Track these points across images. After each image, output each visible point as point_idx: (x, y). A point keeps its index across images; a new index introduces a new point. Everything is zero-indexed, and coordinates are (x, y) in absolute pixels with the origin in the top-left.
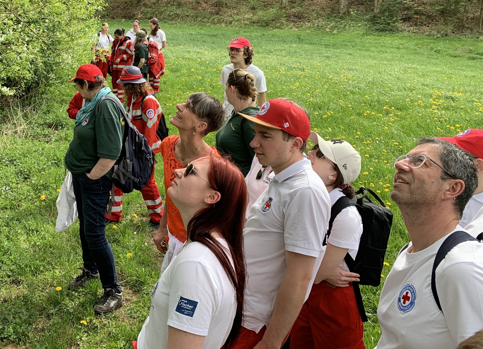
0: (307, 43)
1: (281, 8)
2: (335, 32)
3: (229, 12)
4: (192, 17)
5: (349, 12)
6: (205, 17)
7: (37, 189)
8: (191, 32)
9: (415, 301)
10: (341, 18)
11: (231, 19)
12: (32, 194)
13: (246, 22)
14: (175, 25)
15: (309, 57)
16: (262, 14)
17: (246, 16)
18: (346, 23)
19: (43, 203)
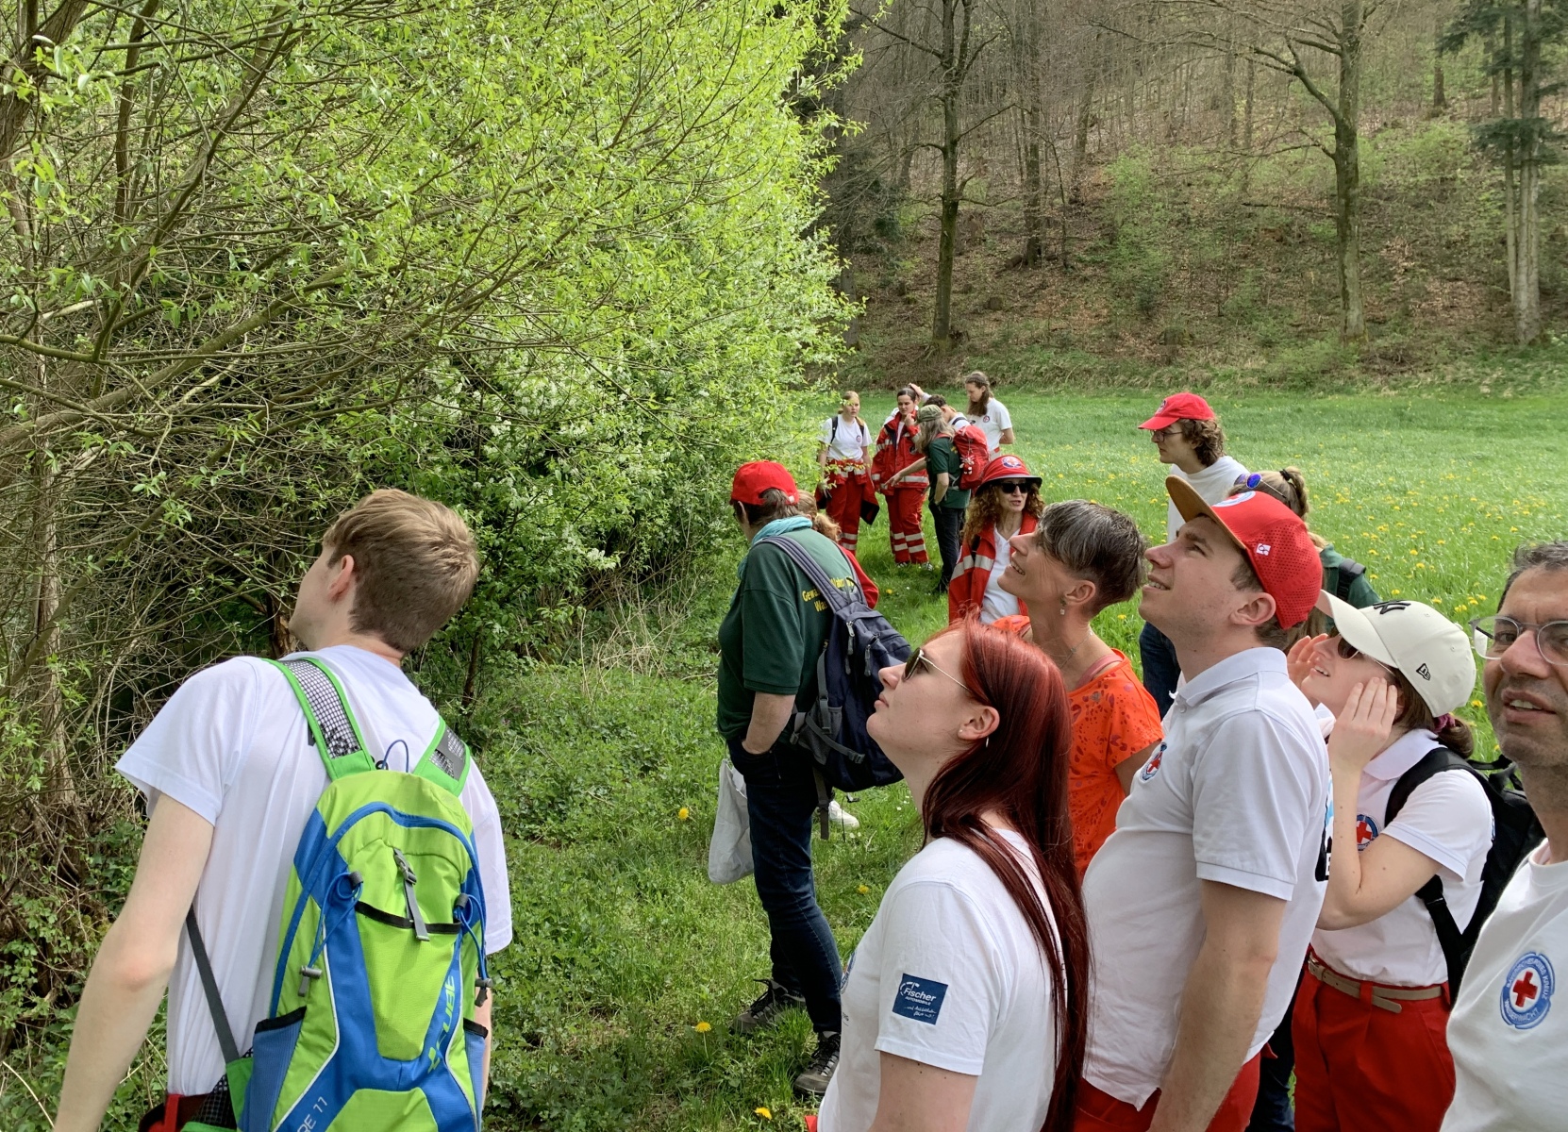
0: (1423, 427)
1: (1345, 339)
2: (1507, 394)
3: (1201, 356)
4: (1101, 373)
5: (1545, 339)
6: (1134, 374)
7: (670, 794)
8: (1100, 412)
9: (1552, 999)
10: (1523, 355)
11: (1207, 374)
12: (659, 805)
13: (1249, 380)
14: (1054, 397)
15: (1426, 461)
16: (1292, 357)
17: (1249, 365)
18: (1537, 369)
19: (686, 828)
